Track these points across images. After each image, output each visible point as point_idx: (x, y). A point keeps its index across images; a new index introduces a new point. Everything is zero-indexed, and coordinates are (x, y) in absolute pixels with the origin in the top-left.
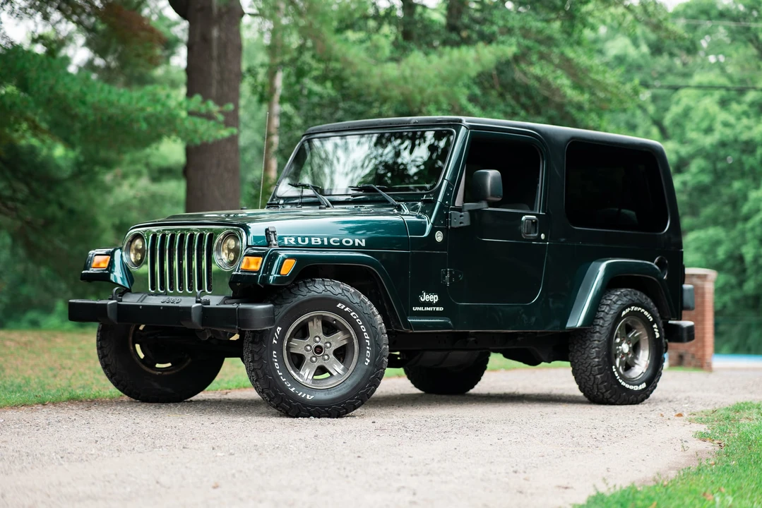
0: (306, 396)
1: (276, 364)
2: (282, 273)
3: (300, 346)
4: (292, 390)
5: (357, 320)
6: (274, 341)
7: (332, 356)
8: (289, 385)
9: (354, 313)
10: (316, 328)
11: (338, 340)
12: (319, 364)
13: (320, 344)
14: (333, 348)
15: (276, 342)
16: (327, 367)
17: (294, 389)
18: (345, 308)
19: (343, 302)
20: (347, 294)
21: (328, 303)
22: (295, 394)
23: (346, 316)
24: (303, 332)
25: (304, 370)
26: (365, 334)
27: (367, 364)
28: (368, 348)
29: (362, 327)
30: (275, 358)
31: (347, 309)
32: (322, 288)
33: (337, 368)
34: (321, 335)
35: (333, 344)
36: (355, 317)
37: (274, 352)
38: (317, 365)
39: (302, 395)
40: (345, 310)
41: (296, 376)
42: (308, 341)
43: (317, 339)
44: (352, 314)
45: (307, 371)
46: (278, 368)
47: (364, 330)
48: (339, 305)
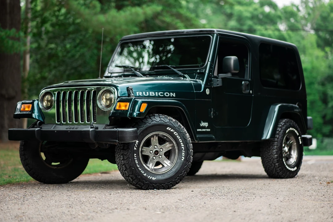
0: (152, 178)
1: (136, 161)
2: (141, 111)
3: (148, 151)
4: (145, 175)
5: (177, 136)
6: (135, 149)
7: (163, 156)
8: (143, 172)
9: (175, 132)
11: (167, 146)
12: (157, 161)
13: (157, 149)
14: (164, 152)
15: (136, 149)
16: (161, 162)
17: (146, 174)
18: (171, 130)
19: (170, 127)
20: (172, 122)
21: (162, 127)
22: (146, 177)
23: (171, 134)
24: (148, 143)
25: (149, 164)
26: (181, 143)
27: (183, 160)
28: (183, 151)
29: (180, 140)
30: (135, 158)
31: (172, 130)
32: (158, 119)
33: (166, 162)
34: (158, 144)
35: (164, 149)
36: (176, 135)
37: (135, 154)
38: (156, 161)
39: (150, 177)
40: (171, 131)
41: (146, 167)
42: (151, 148)
43: (156, 147)
44: (174, 133)
45: (151, 165)
46: (137, 163)
47: (181, 142)
48: (168, 128)
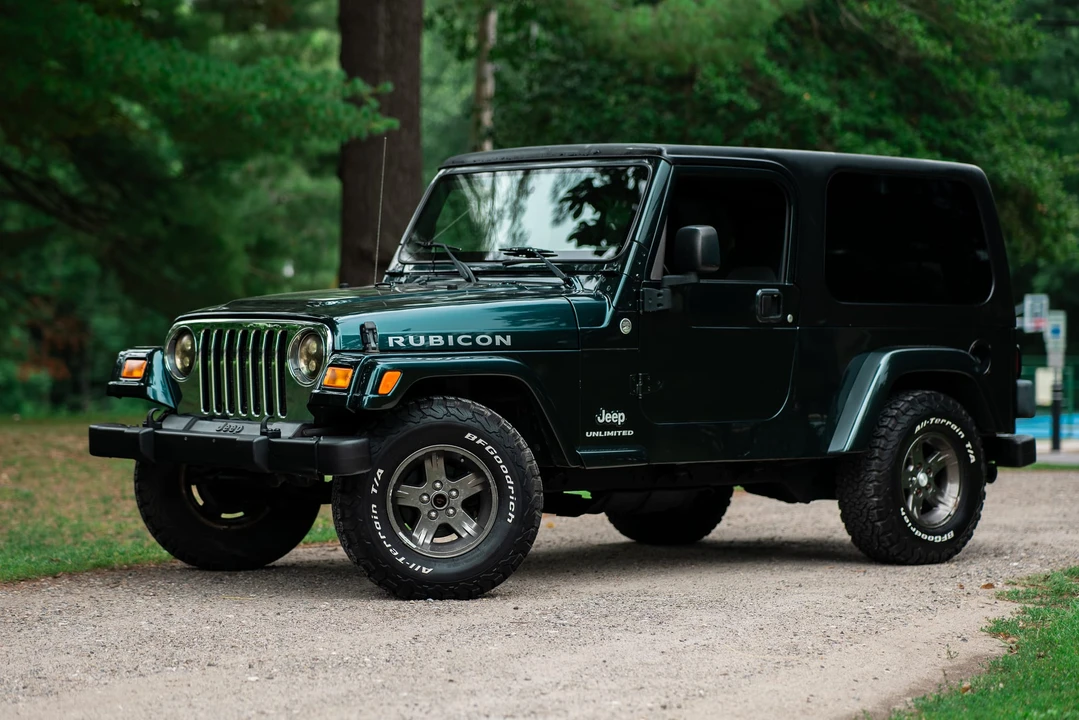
0: (421, 569)
1: (376, 523)
2: (381, 391)
3: (411, 496)
5: (496, 457)
7: (460, 510)
8: (396, 554)
9: (490, 447)
10: (436, 469)
11: (469, 485)
12: (441, 522)
13: (441, 492)
14: (461, 498)
15: (376, 491)
16: (452, 525)
17: (403, 559)
18: (476, 440)
19: (474, 432)
20: (480, 420)
21: (453, 432)
22: (404, 567)
23: (479, 451)
25: (419, 531)
26: (507, 477)
27: (510, 521)
28: (512, 498)
29: (502, 467)
30: (374, 514)
31: (480, 441)
32: (440, 411)
33: (468, 526)
34: (444, 478)
35: (462, 491)
36: (492, 453)
37: (374, 506)
38: (438, 522)
39: (415, 567)
41: (406, 540)
42: (424, 488)
43: (438, 485)
44: (487, 448)
45: (423, 533)
46: (379, 528)
47: (506, 472)
48: (468, 436)
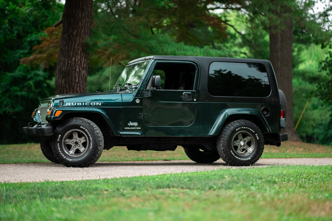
1: (59, 148)
2: (55, 115)
3: (70, 142)
4: (64, 157)
5: (88, 132)
6: (58, 140)
7: (81, 145)
10: (76, 136)
11: (82, 140)
13: (77, 141)
14: (82, 143)
16: (79, 149)
19: (83, 126)
20: (84, 123)
21: (78, 127)
22: (65, 159)
23: (84, 130)
24: (70, 137)
25: (71, 151)
26: (90, 137)
27: (91, 148)
28: (91, 142)
29: (89, 135)
30: (58, 146)
31: (84, 128)
32: (75, 121)
33: (82, 149)
34: (77, 138)
37: (58, 144)
38: (76, 148)
39: (68, 159)
41: (67, 153)
42: (72, 140)
43: (76, 139)
44: (86, 130)
45: (72, 151)
48: (81, 127)
